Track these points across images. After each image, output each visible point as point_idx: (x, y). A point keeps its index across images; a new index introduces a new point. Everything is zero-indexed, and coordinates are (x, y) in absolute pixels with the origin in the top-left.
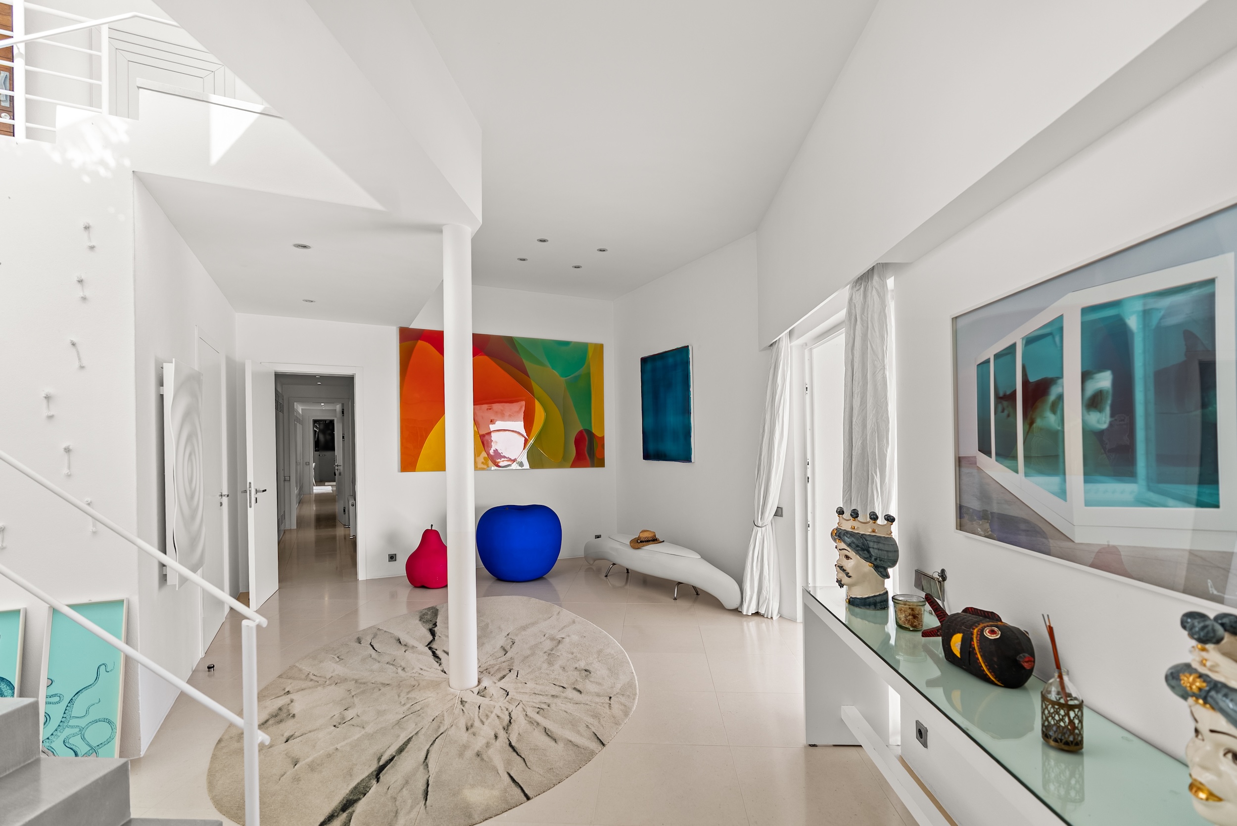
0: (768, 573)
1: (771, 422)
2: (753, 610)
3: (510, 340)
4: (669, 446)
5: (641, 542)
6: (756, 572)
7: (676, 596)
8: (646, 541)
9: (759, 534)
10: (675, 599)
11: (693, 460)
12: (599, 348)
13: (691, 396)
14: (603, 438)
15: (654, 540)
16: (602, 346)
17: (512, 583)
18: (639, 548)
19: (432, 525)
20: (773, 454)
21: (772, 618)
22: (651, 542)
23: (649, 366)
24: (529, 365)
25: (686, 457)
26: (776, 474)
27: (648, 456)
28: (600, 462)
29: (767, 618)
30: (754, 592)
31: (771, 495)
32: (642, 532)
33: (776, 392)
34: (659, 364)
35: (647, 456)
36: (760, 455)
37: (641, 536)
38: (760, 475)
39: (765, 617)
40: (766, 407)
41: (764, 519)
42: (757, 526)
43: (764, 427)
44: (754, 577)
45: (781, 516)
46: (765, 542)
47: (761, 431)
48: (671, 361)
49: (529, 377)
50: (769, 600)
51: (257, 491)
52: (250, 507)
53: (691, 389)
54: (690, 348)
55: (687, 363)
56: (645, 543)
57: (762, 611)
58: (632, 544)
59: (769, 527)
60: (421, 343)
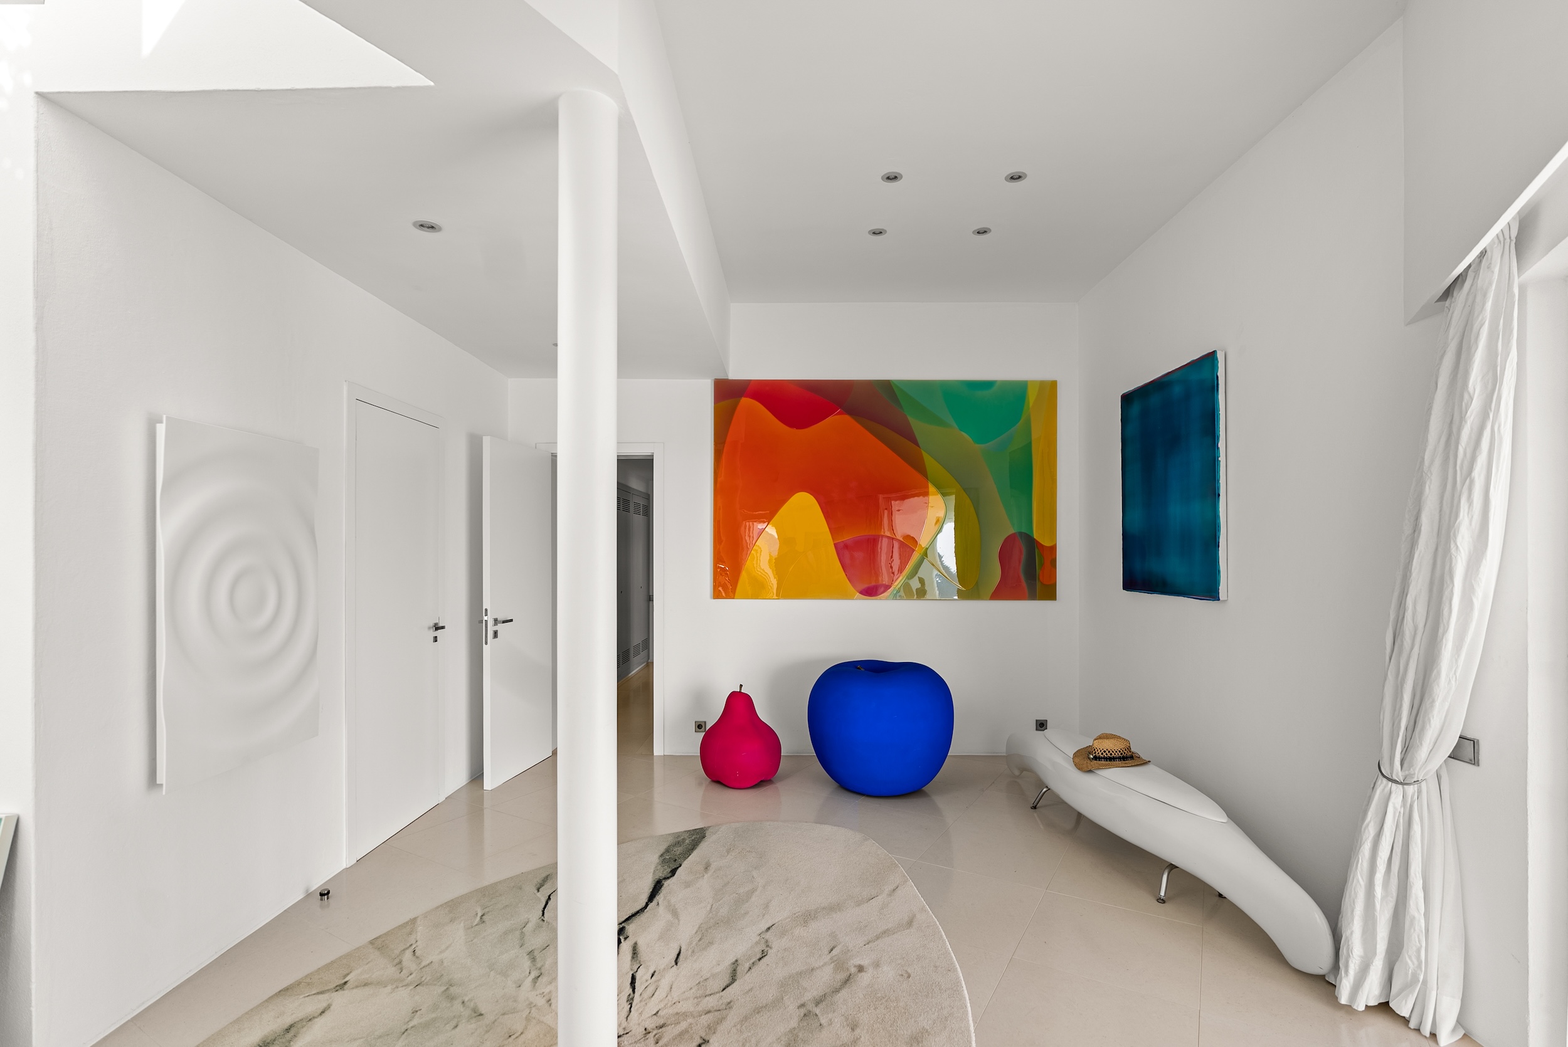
0: (1422, 910)
1: (1441, 503)
2: (1371, 994)
3: (887, 386)
4: (1174, 566)
5: (1096, 758)
6: (1383, 898)
7: (1162, 893)
8: (1106, 759)
9: (1396, 801)
10: (1162, 901)
11: (1222, 595)
12: (1049, 390)
13: (1222, 459)
14: (1053, 549)
15: (1127, 758)
16: (1054, 384)
17: (858, 796)
18: (1090, 771)
19: (741, 686)
20: (1447, 593)
21: (1433, 1035)
22: (1117, 762)
23: (1136, 409)
24: (917, 425)
25: (1208, 589)
26: (1458, 648)
27: (1133, 582)
28: (1048, 592)
29: (1418, 1030)
30: (1375, 954)
31: (1437, 704)
32: (1100, 738)
33: (1462, 419)
34: (1155, 400)
35: (1130, 584)
36: (1404, 593)
37: (1096, 746)
38: (1402, 645)
39: (1412, 1025)
40: (1427, 463)
41: (1411, 765)
42: (1389, 779)
43: (1417, 518)
44: (1377, 914)
45: (1475, 761)
46: (1416, 828)
47: (1408, 530)
48: (1177, 390)
49: (919, 446)
50: (1425, 982)
51: (496, 621)
52: (486, 643)
53: (1221, 444)
54: (1220, 356)
55: (1213, 388)
56: (1103, 762)
57: (1403, 1008)
58: (1077, 760)
59: (1429, 787)
60: (746, 402)
